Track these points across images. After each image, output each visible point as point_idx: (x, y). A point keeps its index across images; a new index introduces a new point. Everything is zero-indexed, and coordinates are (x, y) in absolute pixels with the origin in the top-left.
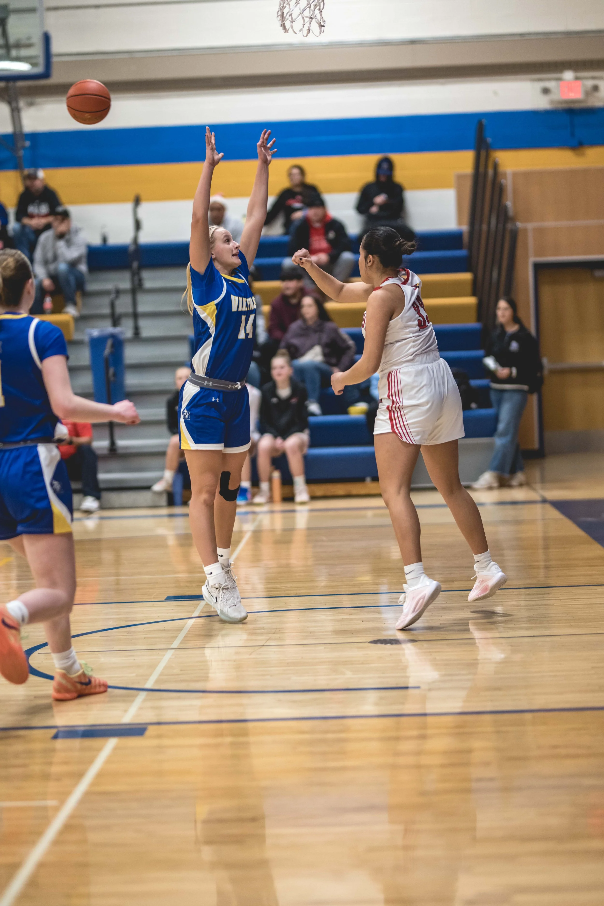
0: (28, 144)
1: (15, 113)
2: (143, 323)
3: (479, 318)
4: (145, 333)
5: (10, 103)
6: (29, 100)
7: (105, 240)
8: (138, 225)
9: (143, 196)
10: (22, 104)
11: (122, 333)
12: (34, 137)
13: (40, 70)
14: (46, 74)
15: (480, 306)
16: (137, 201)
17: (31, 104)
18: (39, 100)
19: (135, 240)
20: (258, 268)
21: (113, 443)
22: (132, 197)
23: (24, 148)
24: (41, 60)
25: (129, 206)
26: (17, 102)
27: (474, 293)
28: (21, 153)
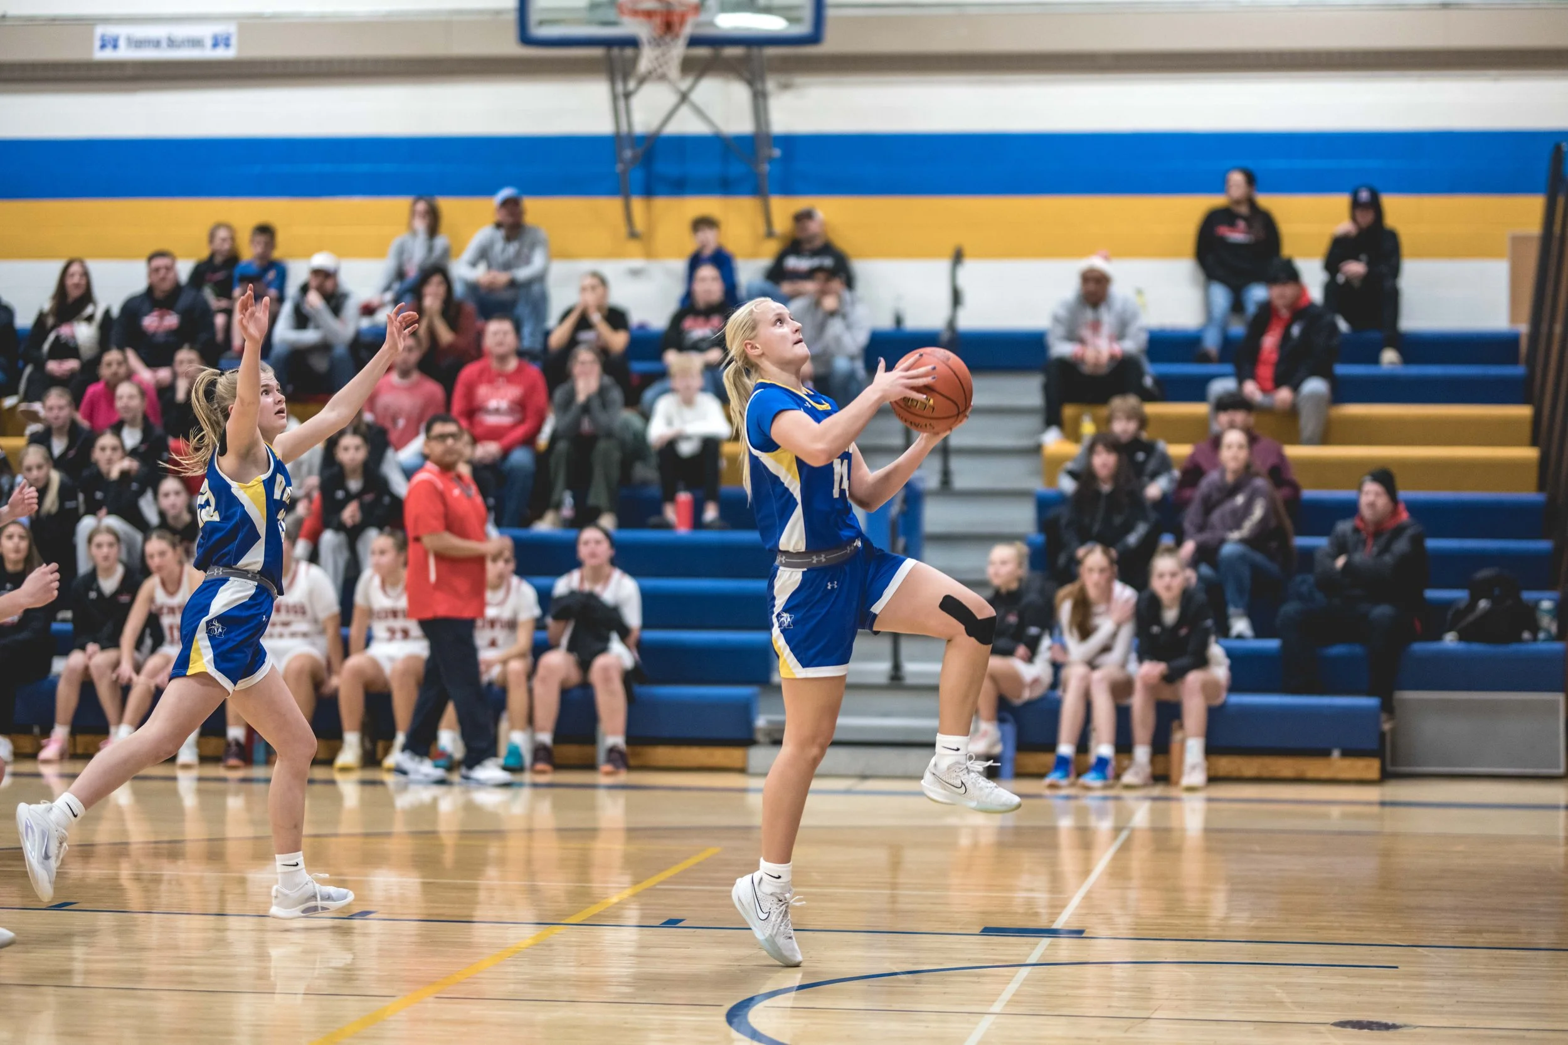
0: (777, 153)
1: (759, 98)
2: (955, 464)
3: (1541, 487)
4: (960, 482)
5: (750, 83)
6: (783, 79)
7: (899, 321)
8: (957, 298)
9: (967, 250)
10: (771, 84)
11: (921, 479)
12: (789, 142)
13: (803, 29)
14: (815, 38)
15: (1544, 461)
16: (958, 257)
17: (786, 87)
18: (799, 79)
19: (951, 324)
20: (1159, 380)
21: (897, 667)
22: (950, 250)
23: (771, 160)
24: (808, 14)
25: (943, 266)
26: (763, 80)
27: (1534, 442)
28: (766, 168)
